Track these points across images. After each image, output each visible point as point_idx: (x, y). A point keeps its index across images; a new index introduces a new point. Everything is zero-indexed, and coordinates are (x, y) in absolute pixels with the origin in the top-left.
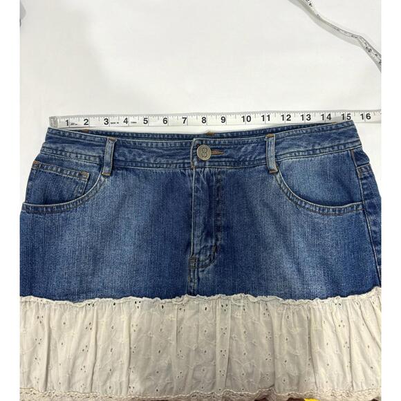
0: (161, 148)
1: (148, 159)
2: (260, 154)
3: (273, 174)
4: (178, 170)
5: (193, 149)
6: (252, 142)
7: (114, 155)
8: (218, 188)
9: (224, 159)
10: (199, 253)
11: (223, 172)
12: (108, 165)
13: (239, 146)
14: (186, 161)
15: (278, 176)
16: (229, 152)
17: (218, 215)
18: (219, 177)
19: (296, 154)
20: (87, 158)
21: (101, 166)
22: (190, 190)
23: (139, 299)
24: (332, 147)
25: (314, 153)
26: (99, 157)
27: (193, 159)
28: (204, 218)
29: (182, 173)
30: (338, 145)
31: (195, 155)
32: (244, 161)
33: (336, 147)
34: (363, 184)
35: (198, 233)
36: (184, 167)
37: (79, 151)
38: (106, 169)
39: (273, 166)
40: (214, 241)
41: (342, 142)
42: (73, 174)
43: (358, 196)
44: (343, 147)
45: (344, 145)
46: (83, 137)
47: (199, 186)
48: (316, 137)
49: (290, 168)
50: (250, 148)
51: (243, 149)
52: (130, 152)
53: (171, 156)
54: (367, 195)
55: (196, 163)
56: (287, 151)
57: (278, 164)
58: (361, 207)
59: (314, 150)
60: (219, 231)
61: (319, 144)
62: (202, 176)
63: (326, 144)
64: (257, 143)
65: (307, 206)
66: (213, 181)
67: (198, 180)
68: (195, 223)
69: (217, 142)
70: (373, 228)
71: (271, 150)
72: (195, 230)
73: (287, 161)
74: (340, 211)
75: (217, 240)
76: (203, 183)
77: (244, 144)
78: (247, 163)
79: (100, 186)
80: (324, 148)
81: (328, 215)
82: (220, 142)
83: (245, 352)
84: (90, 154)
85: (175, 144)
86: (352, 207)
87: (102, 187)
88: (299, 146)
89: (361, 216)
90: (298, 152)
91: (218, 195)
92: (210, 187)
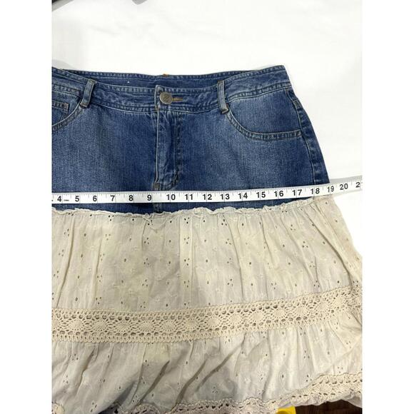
0: (131, 93)
1: (120, 101)
2: (213, 99)
3: (225, 113)
4: (144, 114)
5: (157, 95)
6: (207, 91)
7: (92, 93)
8: (179, 129)
9: (183, 105)
10: (163, 180)
11: (184, 116)
12: (86, 98)
13: (196, 94)
14: (151, 105)
15: (229, 114)
16: (188, 98)
17: (179, 151)
18: (180, 119)
19: (243, 95)
20: (69, 90)
21: (79, 99)
22: (154, 130)
23: (113, 213)
24: (272, 86)
25: (257, 93)
26: (80, 91)
27: (157, 102)
28: (167, 153)
29: (147, 116)
30: (276, 85)
31: (158, 100)
32: (201, 107)
33: (274, 87)
34: (300, 114)
35: (162, 165)
36: (149, 111)
37: (63, 84)
38: (84, 102)
39: (224, 106)
40: (175, 171)
41: (279, 82)
42: (58, 105)
43: (297, 125)
44: (280, 86)
45: (281, 84)
46: (68, 75)
47: (163, 125)
48: (258, 79)
49: (239, 106)
50: (205, 96)
51: (200, 96)
52: (107, 94)
53: (139, 100)
54: (304, 123)
55: (159, 106)
56: (235, 92)
57: (228, 105)
58: (300, 133)
59: (257, 91)
60: (179, 164)
61: (261, 85)
62: (165, 116)
63: (267, 85)
64: (211, 91)
65: (253, 136)
66: (174, 123)
67: (161, 120)
68: (159, 157)
69: (177, 90)
70: (312, 149)
71: (222, 93)
72: (159, 162)
73: (235, 100)
74: (280, 136)
75: (178, 170)
76: (166, 123)
77: (200, 92)
78: (203, 108)
79: (78, 114)
80: (265, 88)
81: (270, 140)
82: (179, 90)
83: (207, 259)
84: (72, 87)
85: (143, 90)
86: (293, 134)
87: (79, 115)
88: (245, 88)
89: (302, 140)
90: (245, 93)
91: (178, 135)
92: (172, 128)
